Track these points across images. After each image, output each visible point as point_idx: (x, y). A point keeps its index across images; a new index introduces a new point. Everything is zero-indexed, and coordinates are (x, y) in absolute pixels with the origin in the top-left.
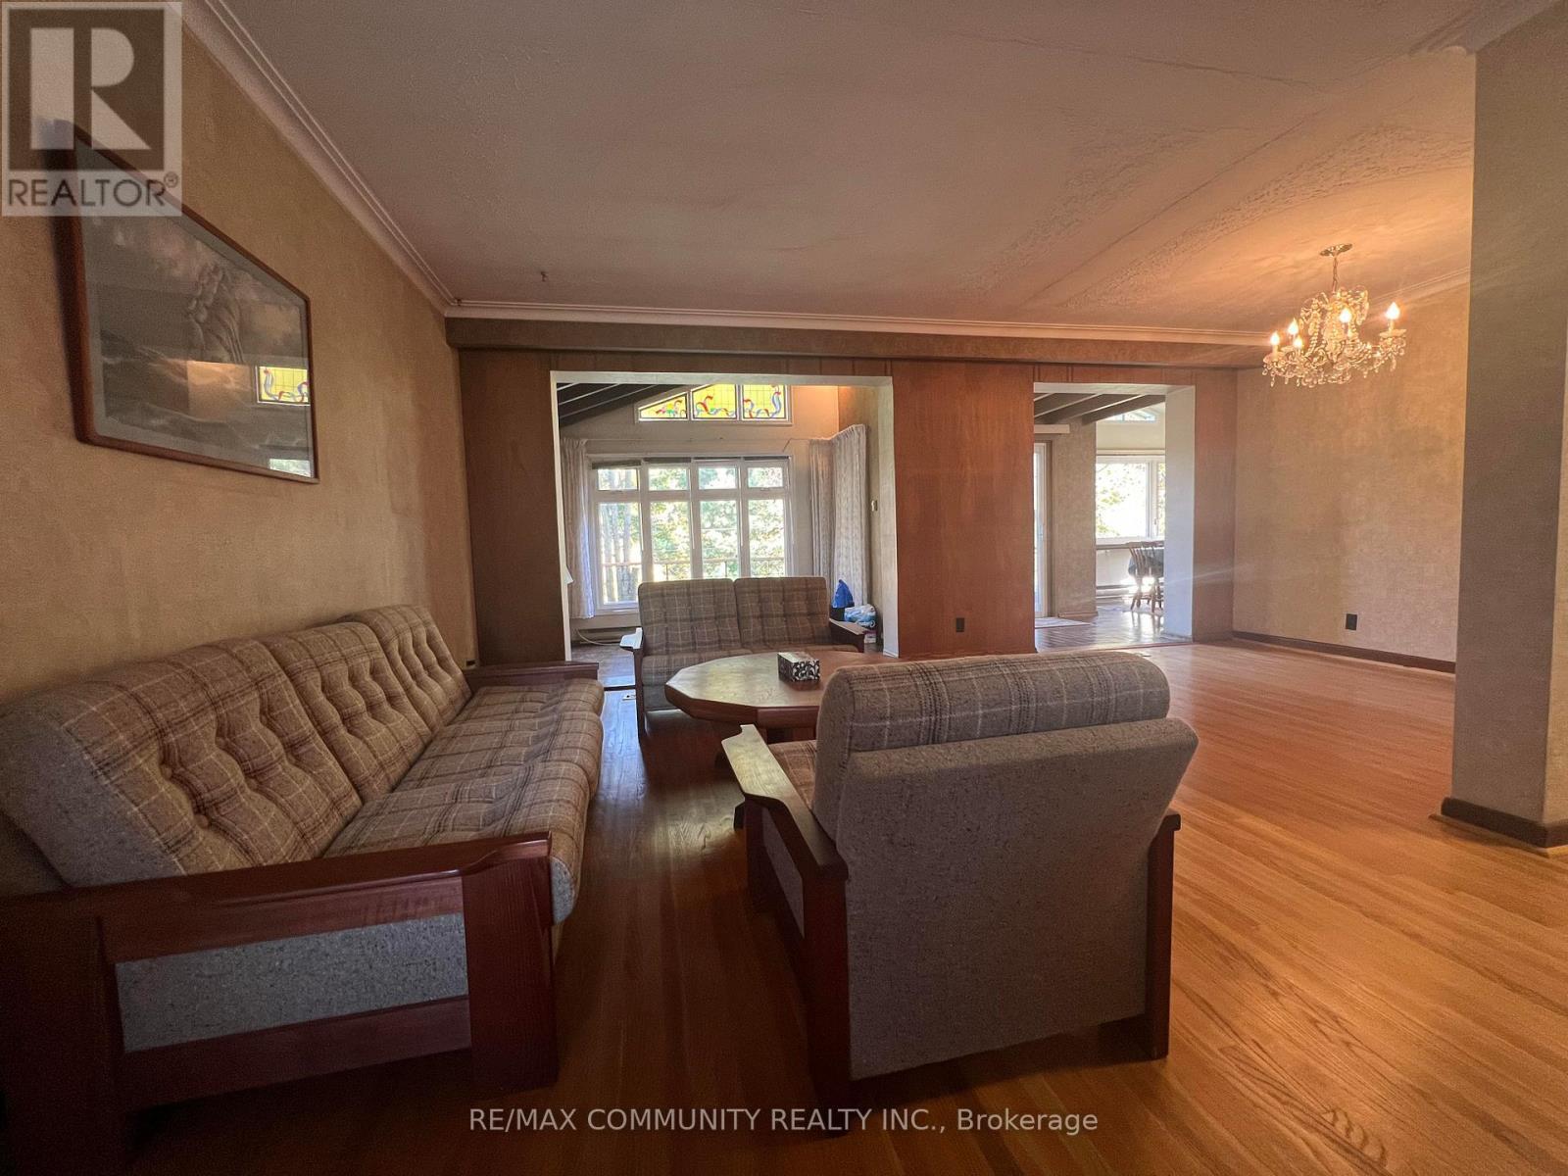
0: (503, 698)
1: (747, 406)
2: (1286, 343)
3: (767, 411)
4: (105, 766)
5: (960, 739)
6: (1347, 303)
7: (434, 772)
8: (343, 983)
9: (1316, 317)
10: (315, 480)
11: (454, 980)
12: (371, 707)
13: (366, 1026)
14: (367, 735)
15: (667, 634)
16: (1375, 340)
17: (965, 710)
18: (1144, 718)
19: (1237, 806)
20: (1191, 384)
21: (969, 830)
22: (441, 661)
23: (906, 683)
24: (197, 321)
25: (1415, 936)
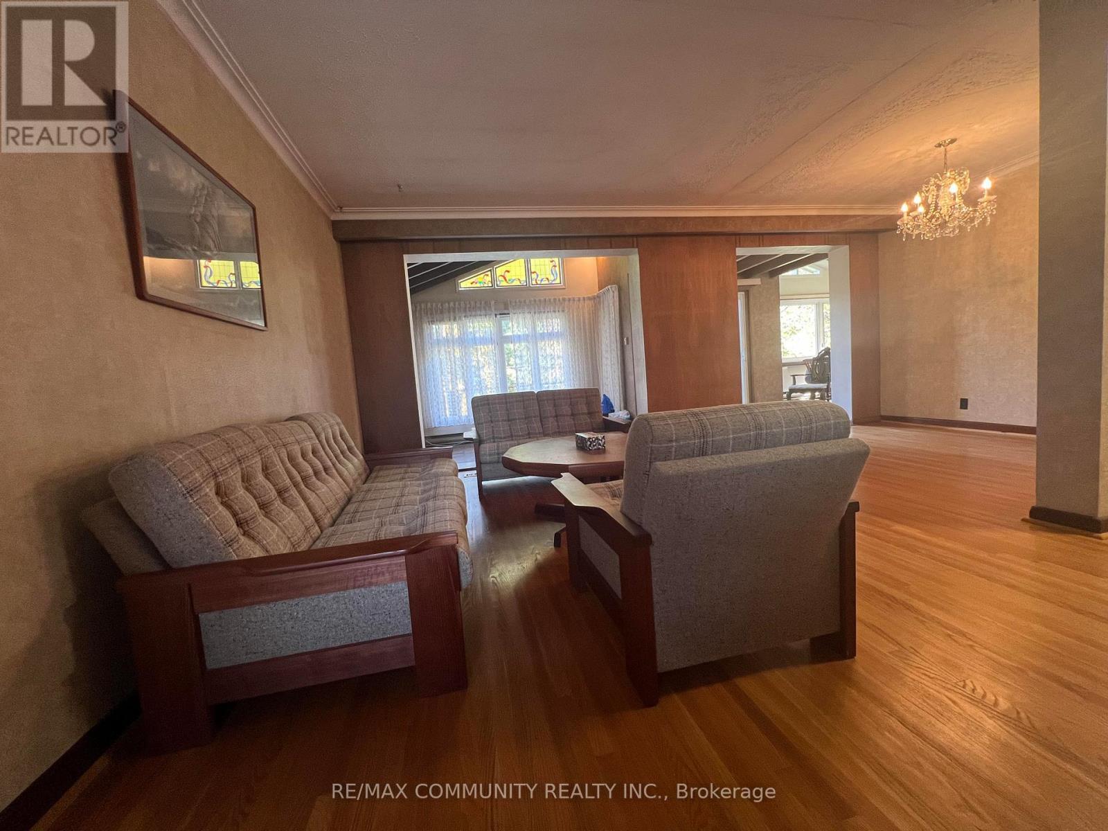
0: (392, 472)
1: (534, 276)
2: (911, 210)
3: (547, 279)
4: (190, 492)
5: (720, 453)
6: (955, 179)
7: (361, 509)
8: (335, 626)
9: (933, 191)
10: (265, 329)
11: (404, 625)
12: (316, 473)
13: (349, 653)
14: (318, 490)
15: (493, 431)
16: (975, 204)
17: (721, 435)
18: (834, 439)
19: (889, 519)
20: (847, 244)
21: (728, 509)
22: (350, 449)
23: (683, 420)
24: (196, 221)
25: (1013, 587)
